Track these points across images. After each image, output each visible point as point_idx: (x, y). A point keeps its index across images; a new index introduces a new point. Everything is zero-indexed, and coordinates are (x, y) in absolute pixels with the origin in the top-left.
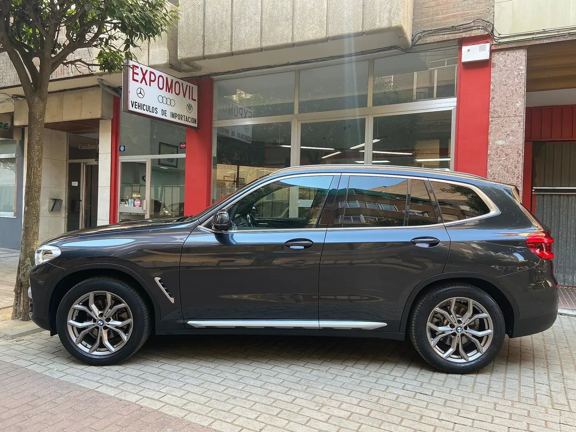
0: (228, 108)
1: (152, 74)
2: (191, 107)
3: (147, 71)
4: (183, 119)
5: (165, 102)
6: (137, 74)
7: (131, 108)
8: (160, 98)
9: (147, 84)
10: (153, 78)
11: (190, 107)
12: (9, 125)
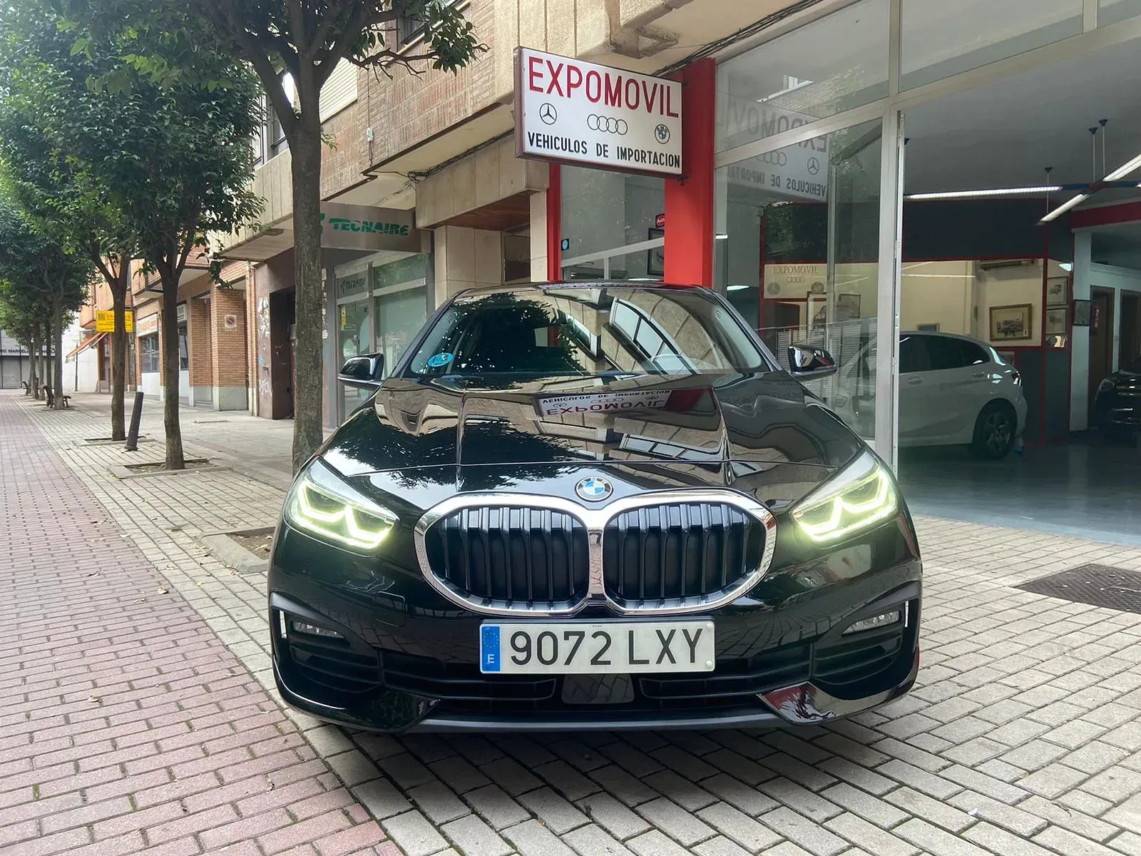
0: (760, 124)
2: (667, 130)
3: (561, 66)
4: (647, 159)
5: (603, 127)
6: (541, 75)
7: (529, 148)
8: (593, 120)
9: (561, 94)
10: (575, 78)
11: (662, 131)
12: (410, 229)
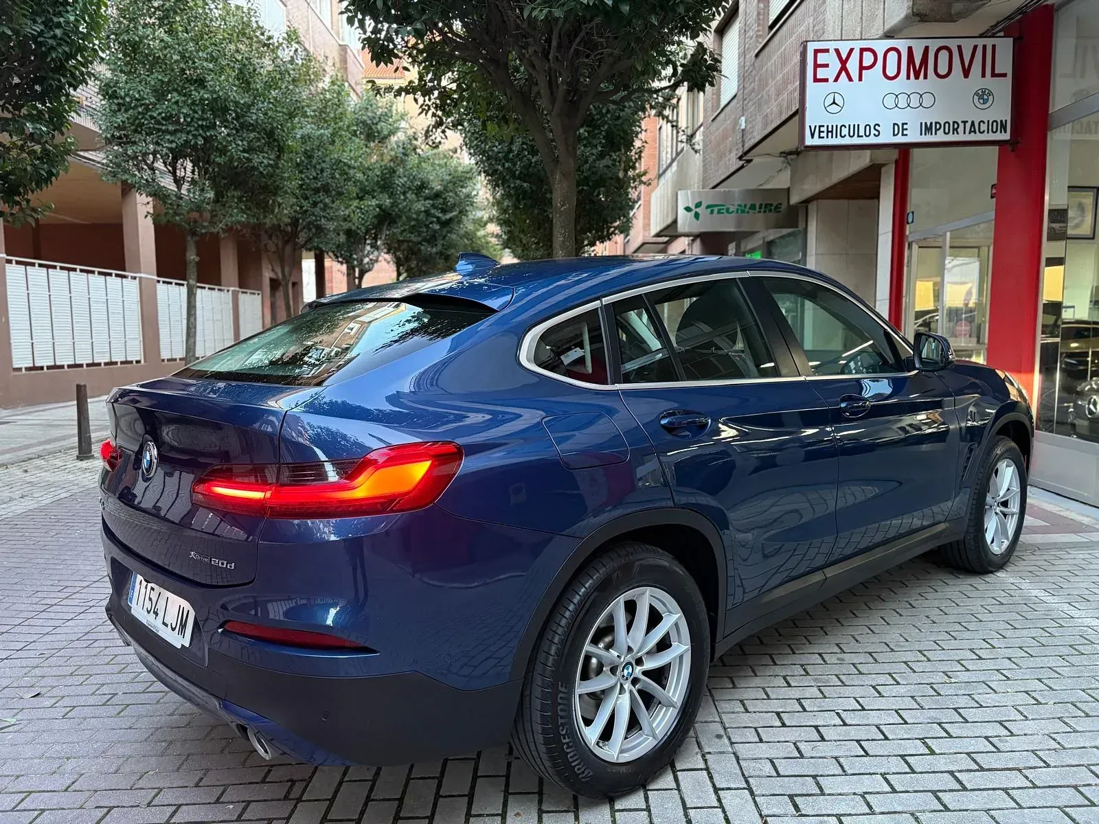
1: (865, 53)
2: (990, 93)
3: (851, 50)
4: (961, 130)
5: (902, 104)
6: (826, 66)
7: (809, 141)
8: (890, 101)
9: (850, 79)
11: (983, 96)
12: (784, 207)
